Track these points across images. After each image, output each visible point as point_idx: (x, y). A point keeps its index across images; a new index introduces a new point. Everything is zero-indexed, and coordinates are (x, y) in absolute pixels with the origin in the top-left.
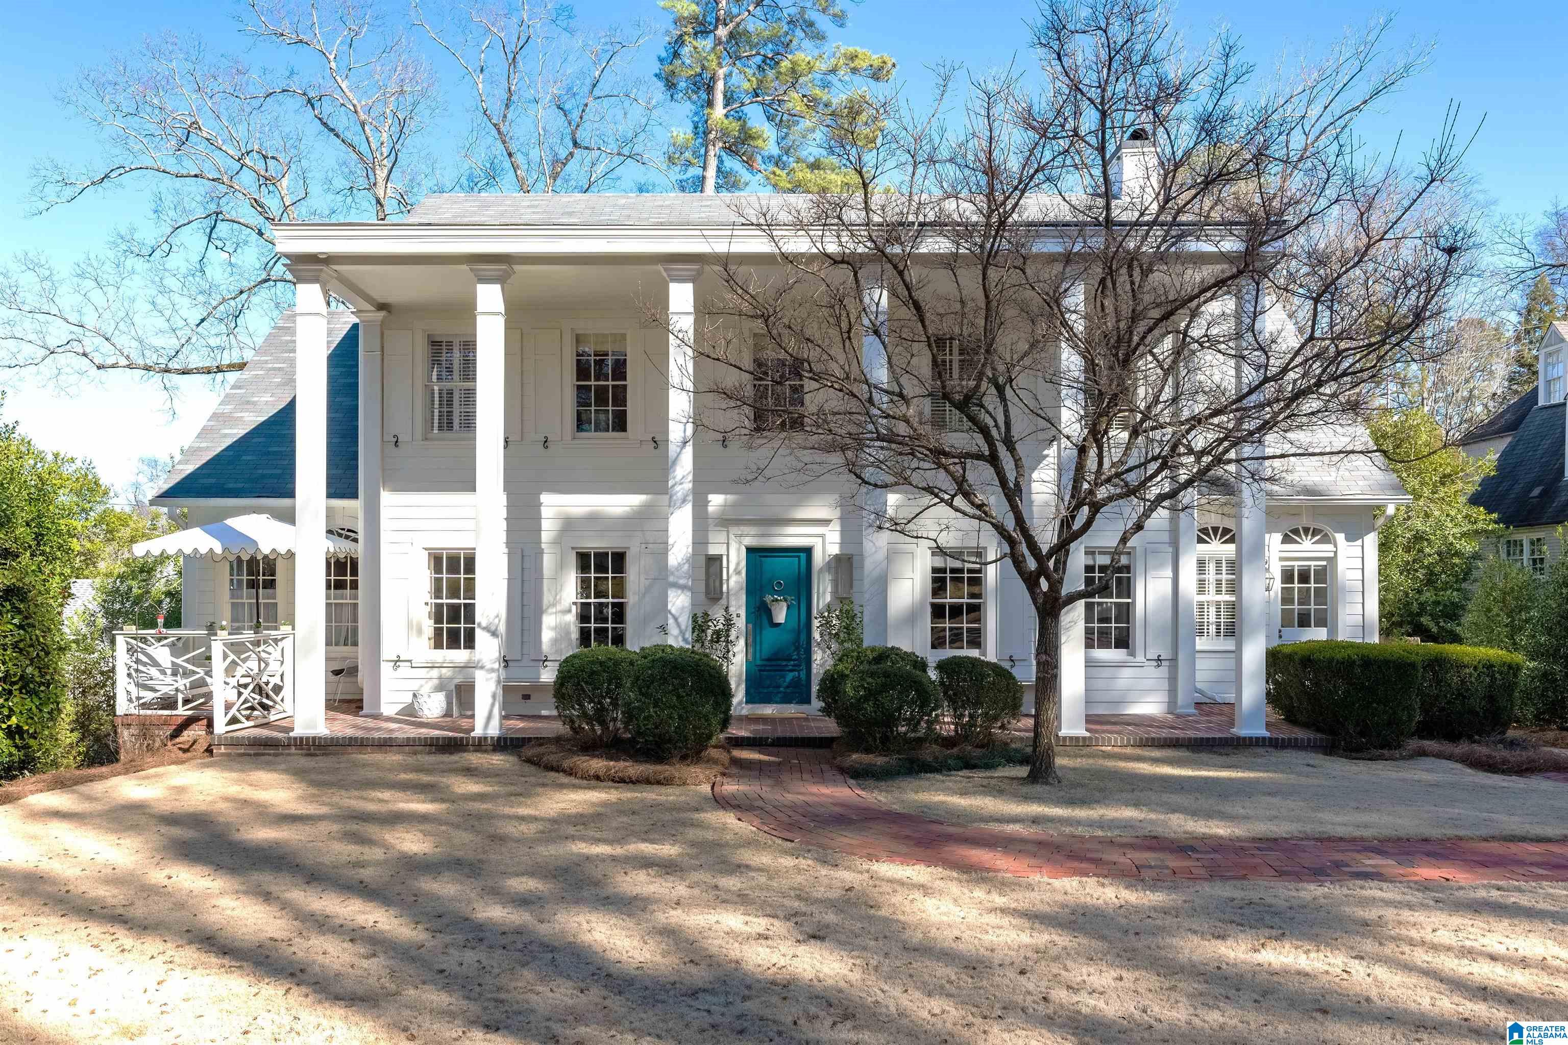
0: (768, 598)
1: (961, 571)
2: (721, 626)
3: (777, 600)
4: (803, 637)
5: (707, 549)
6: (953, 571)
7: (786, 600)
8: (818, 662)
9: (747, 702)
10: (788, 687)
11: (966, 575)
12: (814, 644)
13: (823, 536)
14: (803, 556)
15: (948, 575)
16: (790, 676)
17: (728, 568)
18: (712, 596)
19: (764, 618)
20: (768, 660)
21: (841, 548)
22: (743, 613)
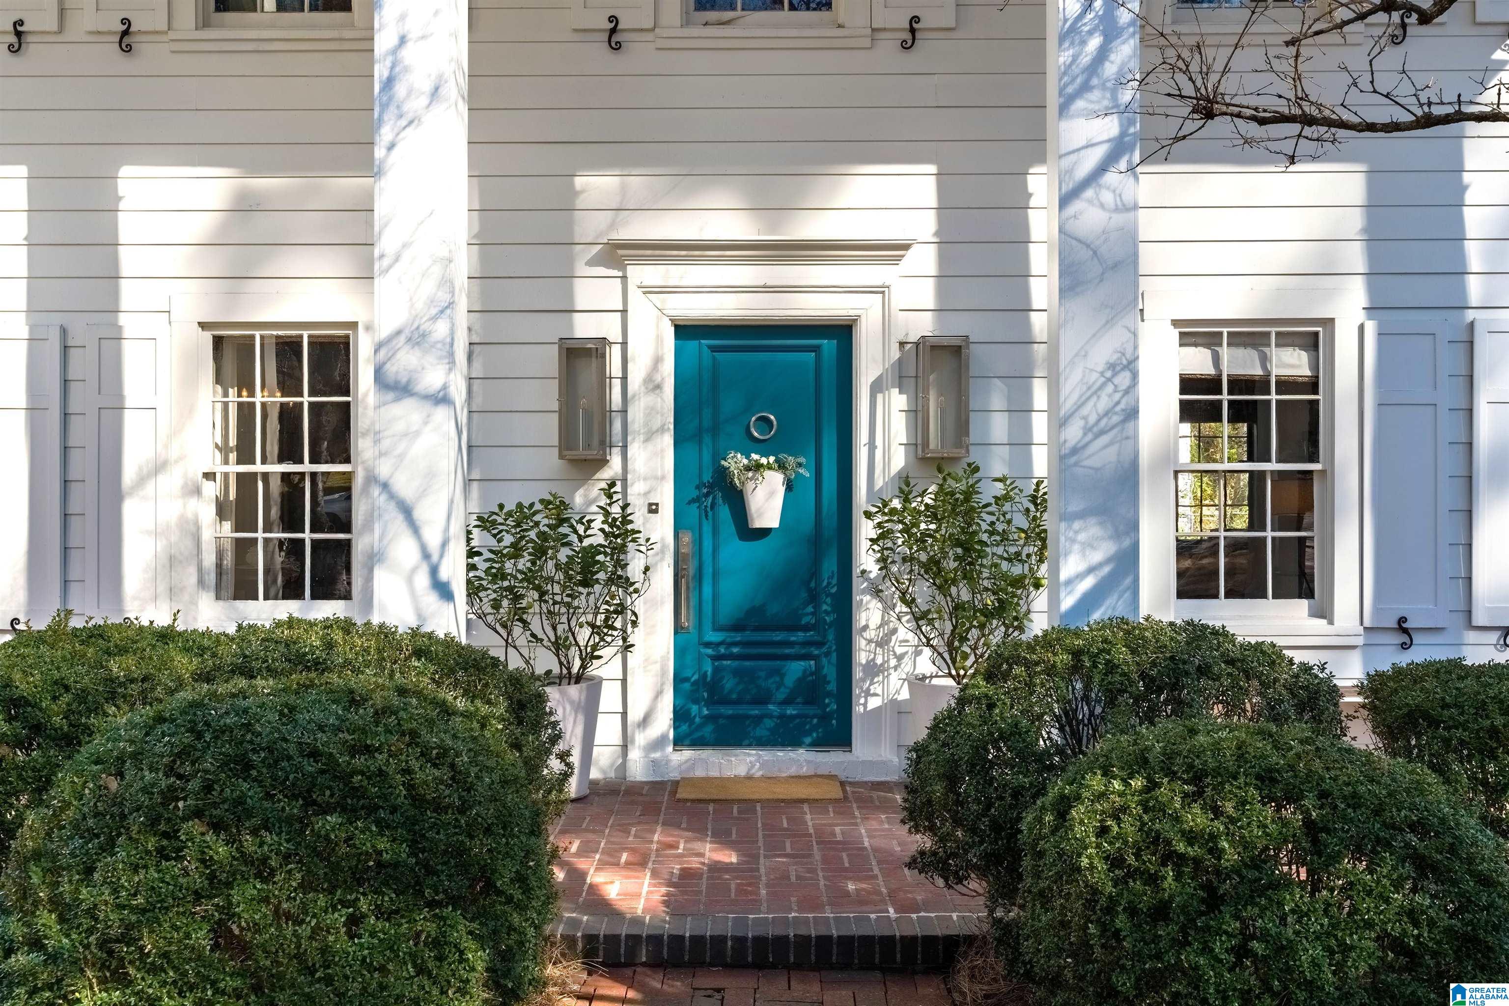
0: (736, 462)
1: (1259, 385)
2: (600, 539)
3: (758, 467)
4: (830, 566)
5: (571, 326)
6: (1239, 384)
7: (781, 466)
8: (871, 634)
9: (678, 742)
10: (787, 702)
11: (1274, 397)
12: (859, 585)
13: (881, 290)
14: (828, 346)
15: (1225, 397)
16: (795, 669)
17: (624, 378)
18: (581, 452)
19: (724, 512)
20: (737, 627)
21: (939, 322)
22: (666, 497)
